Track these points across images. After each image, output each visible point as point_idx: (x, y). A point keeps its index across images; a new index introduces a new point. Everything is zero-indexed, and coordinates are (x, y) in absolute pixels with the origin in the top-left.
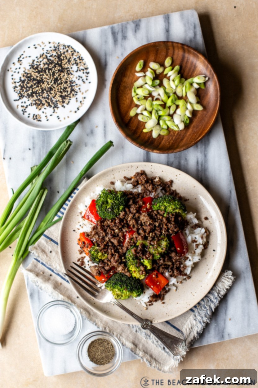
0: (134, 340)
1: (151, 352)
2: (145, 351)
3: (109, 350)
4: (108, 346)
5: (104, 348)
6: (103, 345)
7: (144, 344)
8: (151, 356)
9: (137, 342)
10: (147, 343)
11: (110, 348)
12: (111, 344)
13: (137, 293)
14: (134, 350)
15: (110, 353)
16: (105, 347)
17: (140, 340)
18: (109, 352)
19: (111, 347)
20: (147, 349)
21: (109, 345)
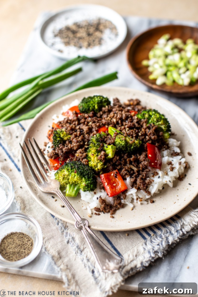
0: (61, 251)
1: (75, 272)
2: (68, 267)
3: (26, 247)
4: (27, 242)
5: (21, 243)
6: (22, 240)
7: (71, 259)
8: (74, 276)
9: (63, 254)
10: (75, 259)
11: (29, 245)
12: (32, 242)
13: (86, 181)
14: (55, 259)
15: (25, 251)
16: (23, 242)
17: (68, 254)
18: (24, 249)
19: (31, 244)
20: (72, 266)
21: (29, 241)
